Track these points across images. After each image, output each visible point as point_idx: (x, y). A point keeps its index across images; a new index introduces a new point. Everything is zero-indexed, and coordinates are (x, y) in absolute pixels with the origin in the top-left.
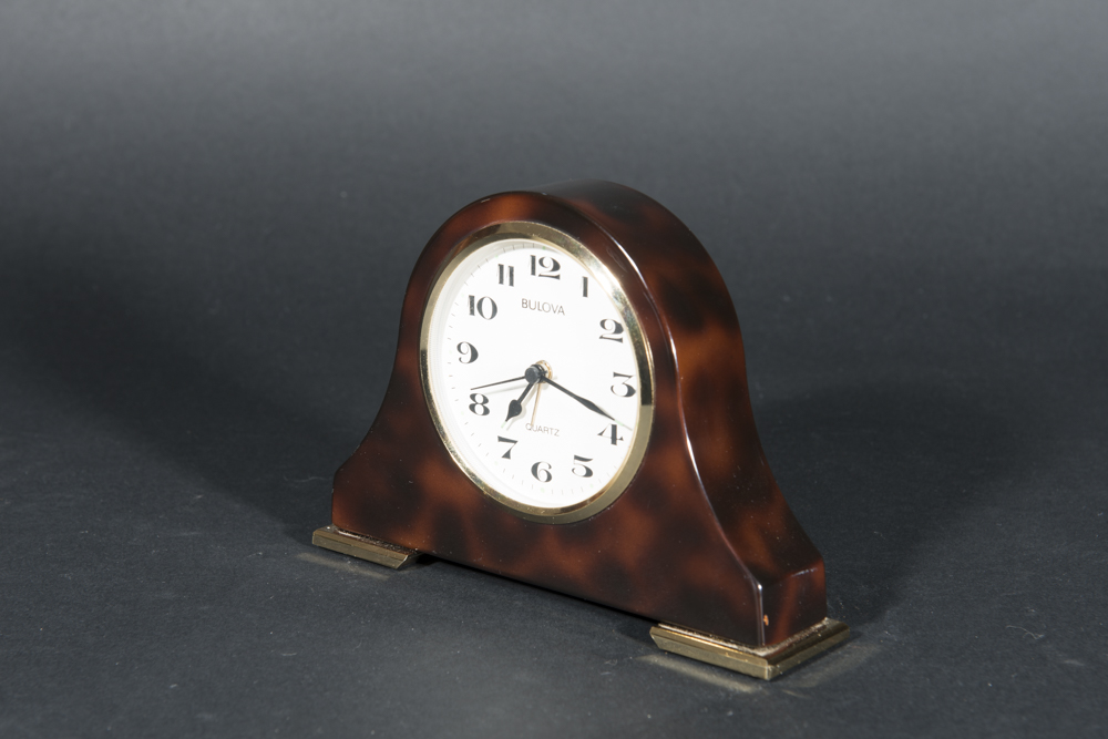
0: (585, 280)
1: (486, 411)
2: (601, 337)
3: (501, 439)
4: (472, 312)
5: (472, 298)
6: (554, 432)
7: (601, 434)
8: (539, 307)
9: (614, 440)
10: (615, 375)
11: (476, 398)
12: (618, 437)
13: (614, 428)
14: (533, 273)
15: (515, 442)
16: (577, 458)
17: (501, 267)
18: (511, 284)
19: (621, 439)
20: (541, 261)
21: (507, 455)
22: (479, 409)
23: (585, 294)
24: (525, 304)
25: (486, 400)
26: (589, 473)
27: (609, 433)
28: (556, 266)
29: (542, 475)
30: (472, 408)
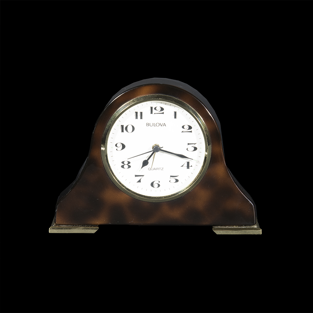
0: (175, 113)
1: (129, 167)
2: (182, 132)
3: (136, 176)
4: (123, 131)
5: (122, 126)
6: (161, 169)
7: (182, 166)
8: (154, 125)
9: (188, 167)
10: (188, 144)
11: (125, 163)
12: (190, 166)
13: (188, 163)
14: (152, 113)
15: (143, 176)
16: (171, 176)
17: (137, 113)
18: (141, 118)
19: (191, 166)
20: (155, 109)
21: (139, 181)
22: (126, 166)
23: (175, 117)
24: (148, 125)
25: (129, 163)
26: (177, 181)
27: (186, 165)
28: (162, 109)
29: (156, 185)
30: (123, 167)
